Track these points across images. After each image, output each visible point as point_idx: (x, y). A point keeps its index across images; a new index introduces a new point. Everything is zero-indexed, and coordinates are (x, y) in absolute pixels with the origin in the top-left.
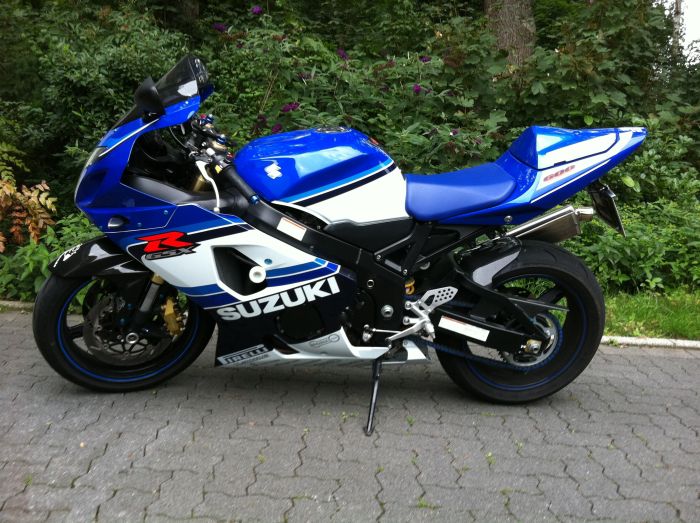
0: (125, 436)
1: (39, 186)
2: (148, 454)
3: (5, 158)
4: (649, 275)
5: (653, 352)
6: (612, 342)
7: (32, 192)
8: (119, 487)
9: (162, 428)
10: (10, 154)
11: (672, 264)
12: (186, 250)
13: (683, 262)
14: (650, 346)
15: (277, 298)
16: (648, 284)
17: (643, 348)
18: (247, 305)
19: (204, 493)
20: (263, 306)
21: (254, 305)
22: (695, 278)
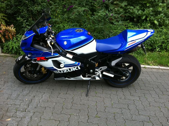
0: (35, 97)
1: (11, 26)
2: (41, 102)
3: (3, 18)
4: (157, 48)
5: (154, 70)
6: (145, 67)
7: (10, 27)
8: (35, 112)
9: (43, 95)
10: (4, 16)
11: (163, 44)
12: (46, 61)
13: (166, 44)
14: (154, 68)
15: (67, 70)
16: (156, 50)
17: (152, 69)
18: (60, 71)
19: (52, 113)
20: (63, 71)
21: (62, 71)
22: (168, 48)
